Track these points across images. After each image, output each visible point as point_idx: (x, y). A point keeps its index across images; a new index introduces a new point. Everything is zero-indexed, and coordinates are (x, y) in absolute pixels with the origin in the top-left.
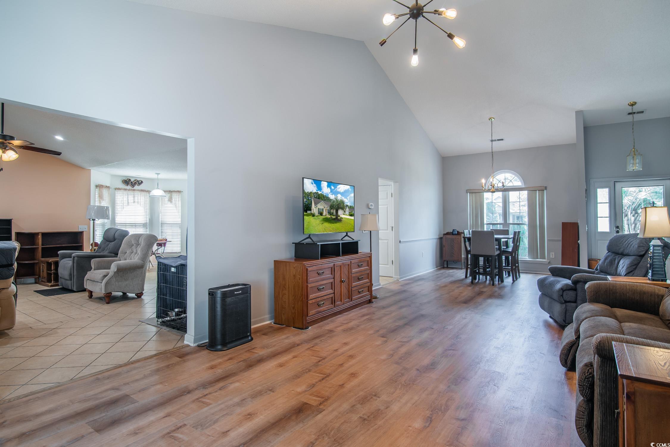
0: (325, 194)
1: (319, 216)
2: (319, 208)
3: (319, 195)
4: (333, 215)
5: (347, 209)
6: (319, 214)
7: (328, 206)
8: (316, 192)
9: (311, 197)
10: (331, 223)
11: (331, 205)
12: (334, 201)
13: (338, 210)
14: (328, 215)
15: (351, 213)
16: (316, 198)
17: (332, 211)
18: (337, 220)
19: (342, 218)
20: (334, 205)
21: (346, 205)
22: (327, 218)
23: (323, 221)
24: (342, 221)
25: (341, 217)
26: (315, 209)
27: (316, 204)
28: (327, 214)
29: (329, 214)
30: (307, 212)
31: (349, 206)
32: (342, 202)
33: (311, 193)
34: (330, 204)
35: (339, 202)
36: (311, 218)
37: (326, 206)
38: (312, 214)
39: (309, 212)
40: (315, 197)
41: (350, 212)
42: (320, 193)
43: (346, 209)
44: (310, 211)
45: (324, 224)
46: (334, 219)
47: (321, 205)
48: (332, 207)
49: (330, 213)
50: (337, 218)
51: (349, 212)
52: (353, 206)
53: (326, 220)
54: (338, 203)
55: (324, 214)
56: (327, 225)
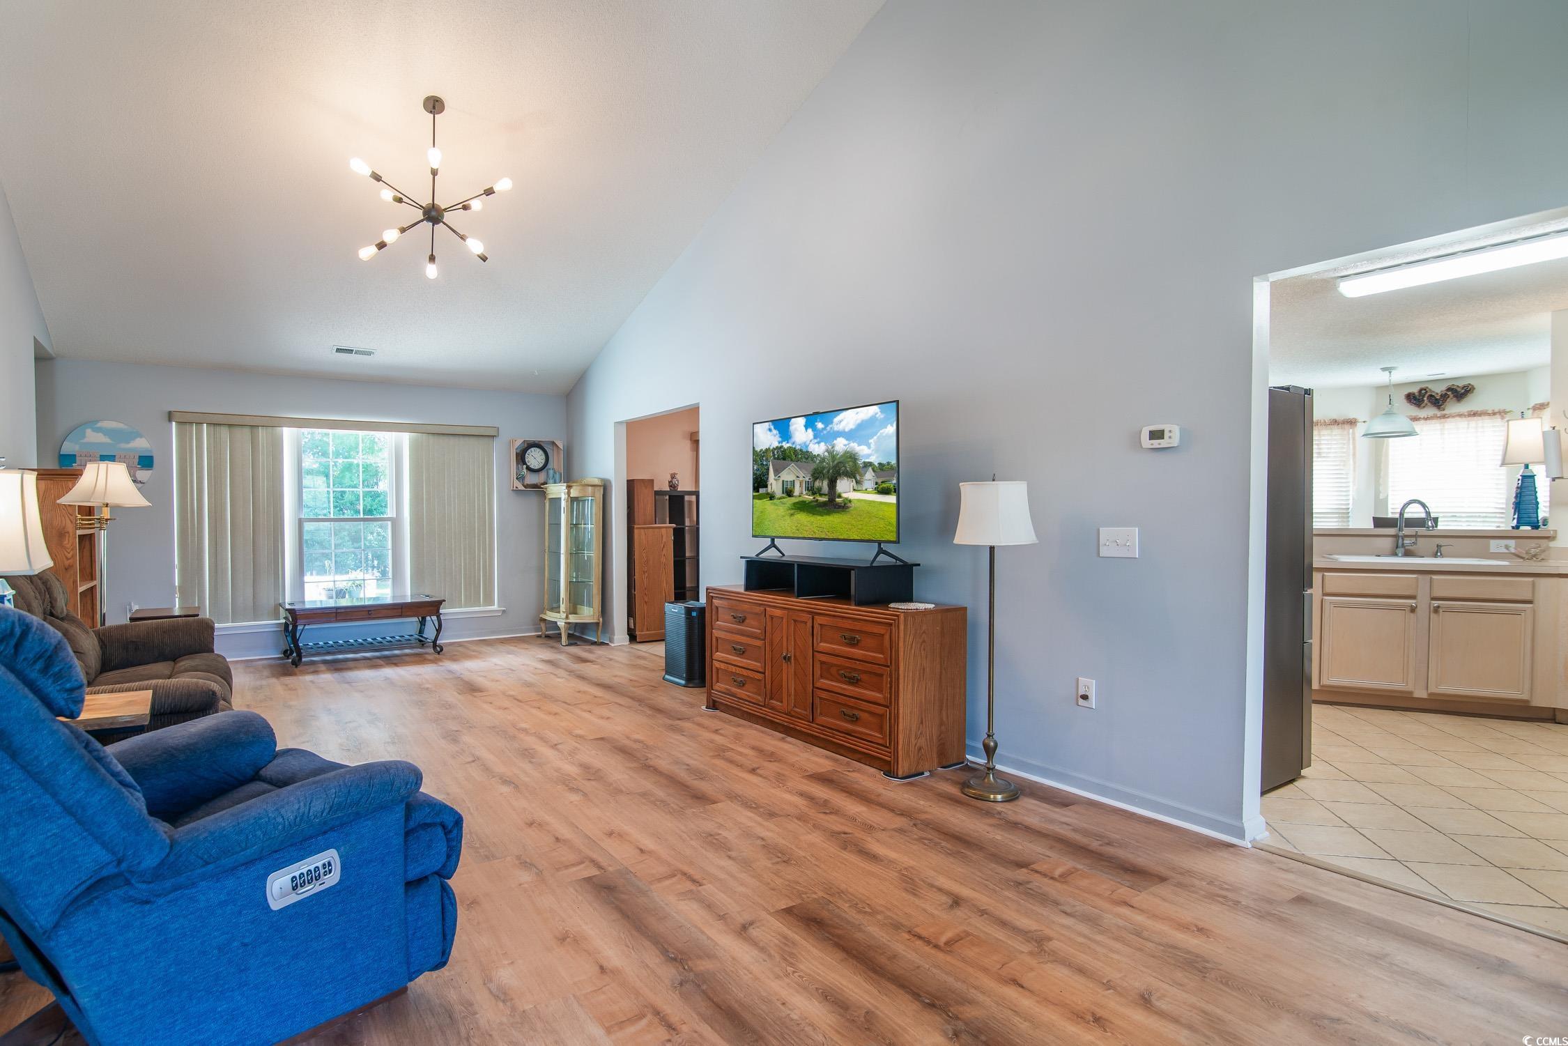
0: (798, 447)
1: (784, 498)
2: (783, 481)
3: (785, 450)
4: (821, 495)
5: (869, 475)
6: (783, 493)
7: (806, 472)
8: (777, 447)
9: (767, 460)
10: (814, 514)
11: (815, 469)
12: (823, 460)
13: (836, 479)
14: (807, 494)
15: (884, 485)
16: (778, 458)
17: (817, 484)
18: (834, 505)
19: (850, 501)
20: (824, 468)
21: (864, 462)
22: (803, 501)
23: (793, 509)
24: (848, 507)
25: (846, 499)
26: (774, 485)
27: (777, 472)
28: (804, 493)
29: (810, 493)
30: (758, 491)
31: (876, 464)
32: (851, 457)
33: (767, 450)
34: (813, 466)
35: (842, 456)
36: (766, 503)
37: (801, 474)
38: (768, 494)
39: (762, 491)
40: (775, 458)
41: (879, 481)
42: (786, 445)
43: (862, 475)
44: (765, 489)
45: (796, 516)
46: (824, 504)
47: (789, 474)
48: (817, 474)
49: (812, 490)
50: (832, 501)
51: (877, 483)
52: (894, 462)
53: (802, 507)
54: (836, 462)
55: (796, 493)
56: (802, 517)
